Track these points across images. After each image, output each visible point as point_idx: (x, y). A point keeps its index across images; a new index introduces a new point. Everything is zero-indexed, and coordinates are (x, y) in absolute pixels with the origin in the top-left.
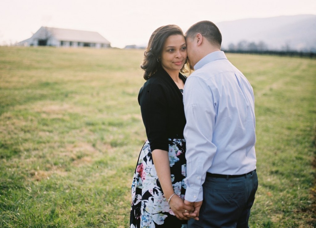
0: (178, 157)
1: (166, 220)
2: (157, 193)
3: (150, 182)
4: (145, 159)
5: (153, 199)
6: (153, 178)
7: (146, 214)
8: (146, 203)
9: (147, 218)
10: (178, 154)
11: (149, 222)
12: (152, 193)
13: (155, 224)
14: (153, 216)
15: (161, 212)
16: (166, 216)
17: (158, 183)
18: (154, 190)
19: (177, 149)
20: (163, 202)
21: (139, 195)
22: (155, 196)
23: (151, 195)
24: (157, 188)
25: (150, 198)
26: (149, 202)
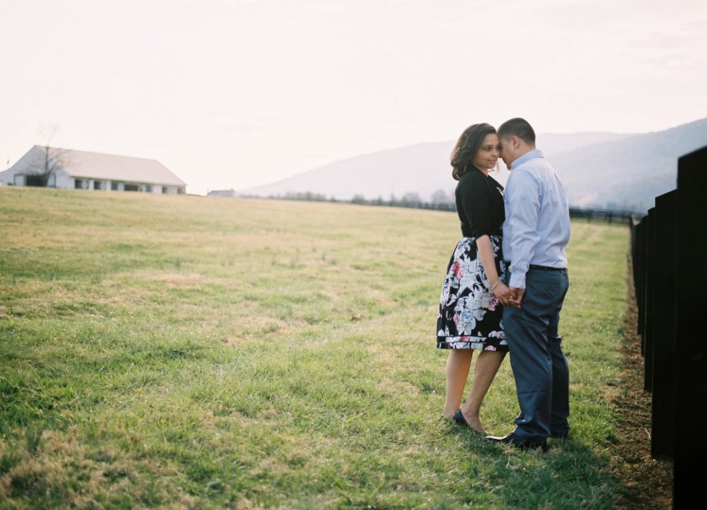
0: (496, 253)
1: (485, 316)
2: (478, 288)
3: (469, 279)
4: (462, 257)
5: (473, 295)
6: (472, 275)
7: (467, 310)
8: (466, 300)
9: (468, 314)
10: (496, 250)
11: (470, 318)
12: (472, 289)
13: (476, 320)
14: (474, 312)
15: (481, 308)
16: (485, 312)
17: (478, 278)
18: (474, 286)
19: (494, 245)
20: (484, 298)
21: (453, 295)
22: (476, 291)
23: (471, 291)
24: (478, 283)
25: (470, 294)
26: (469, 299)
